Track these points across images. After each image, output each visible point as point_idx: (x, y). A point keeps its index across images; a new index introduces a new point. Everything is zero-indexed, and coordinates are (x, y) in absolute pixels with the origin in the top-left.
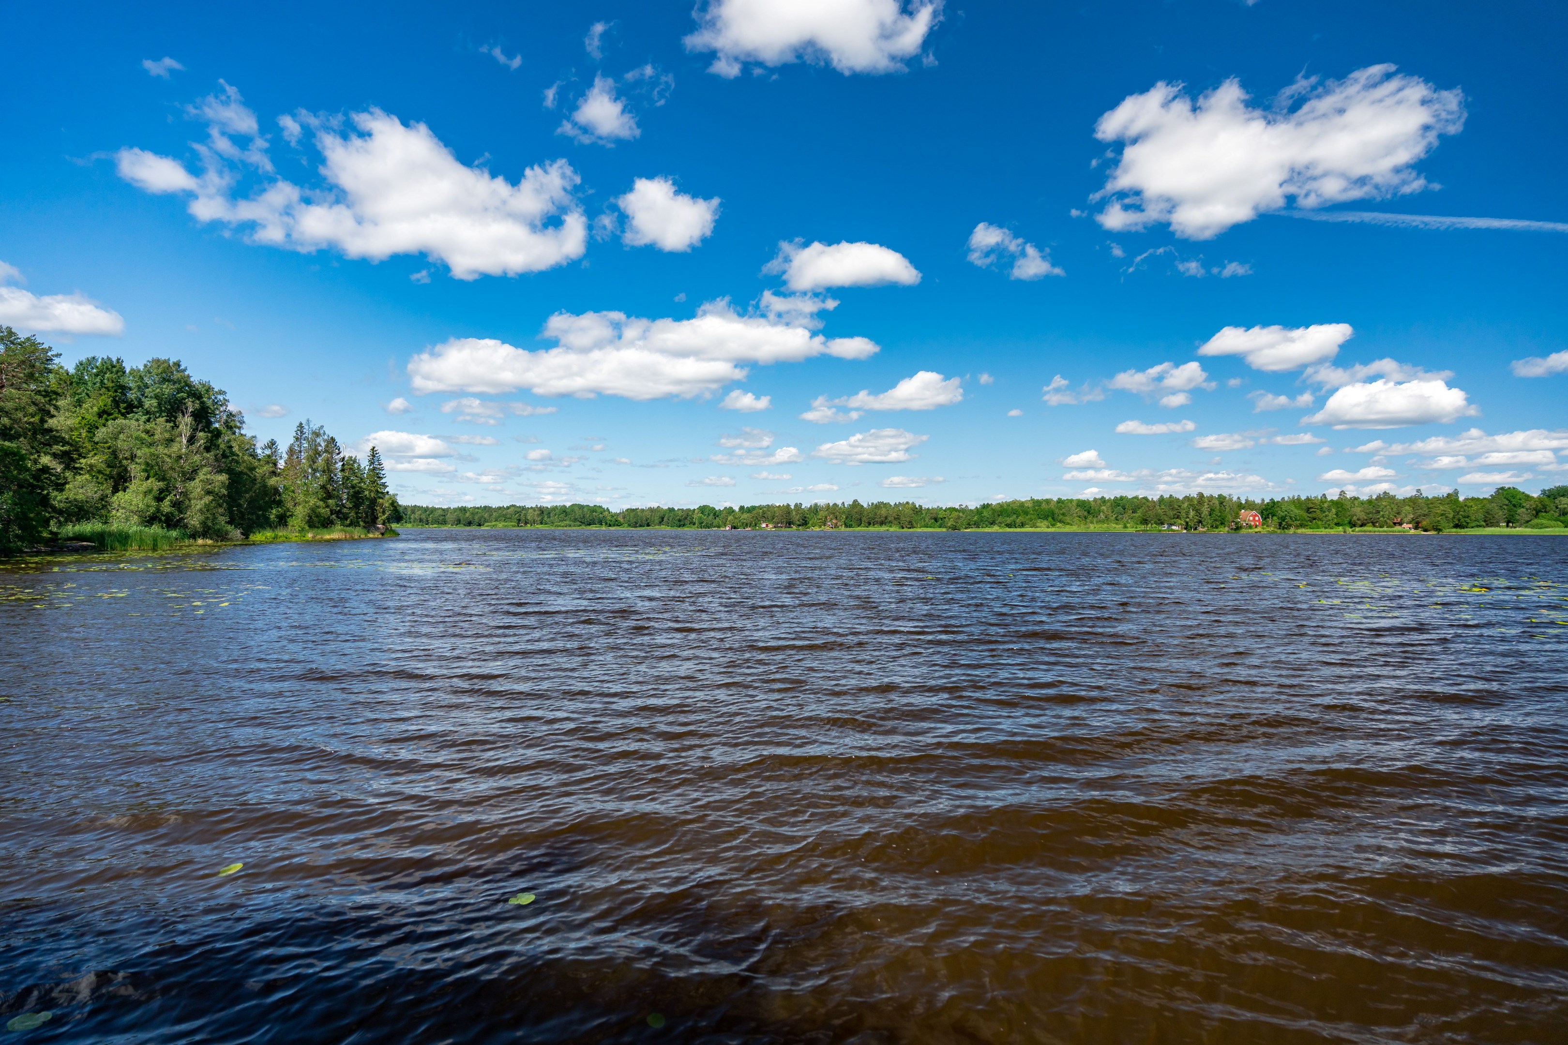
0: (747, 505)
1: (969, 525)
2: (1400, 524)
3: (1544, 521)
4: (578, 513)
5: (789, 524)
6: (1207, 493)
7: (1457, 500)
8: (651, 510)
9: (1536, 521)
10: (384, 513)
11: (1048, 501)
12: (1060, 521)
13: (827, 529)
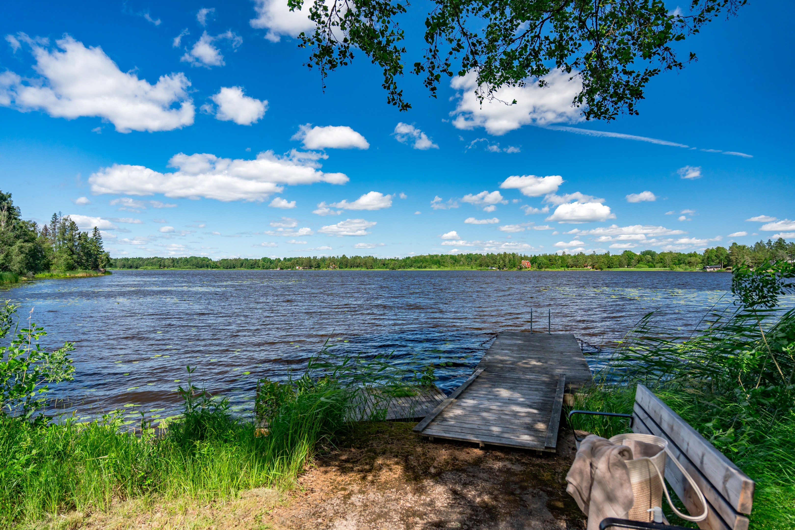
0: (288, 257)
1: (400, 267)
2: (587, 266)
3: (642, 265)
4: (195, 261)
5: (311, 267)
6: (508, 252)
7: (609, 256)
8: (235, 260)
9: (638, 265)
10: (102, 262)
11: (437, 256)
12: (443, 265)
13: (330, 269)
